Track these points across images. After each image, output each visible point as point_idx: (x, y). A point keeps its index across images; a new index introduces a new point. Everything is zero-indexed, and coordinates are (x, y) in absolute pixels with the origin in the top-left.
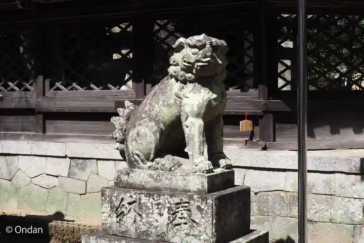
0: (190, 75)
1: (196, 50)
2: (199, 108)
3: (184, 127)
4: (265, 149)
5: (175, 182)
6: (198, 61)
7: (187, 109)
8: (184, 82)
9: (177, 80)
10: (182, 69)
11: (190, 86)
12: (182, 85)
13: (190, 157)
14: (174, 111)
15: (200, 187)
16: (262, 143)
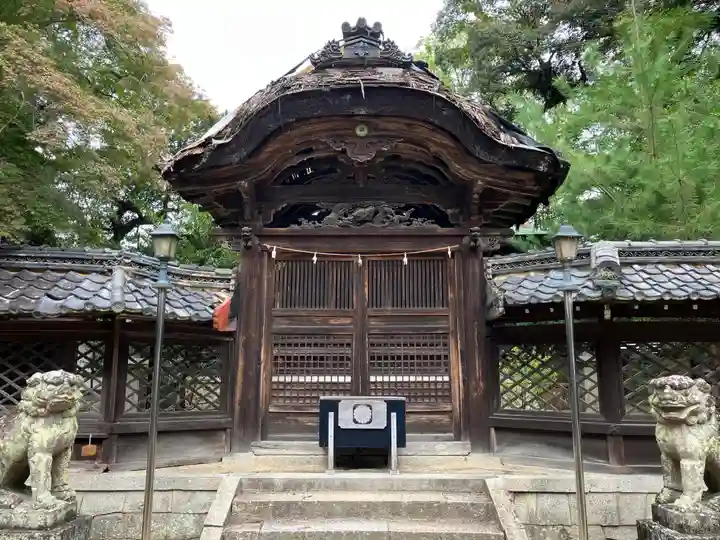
0: (43, 410)
1: (52, 386)
2: (49, 443)
3: (30, 462)
4: (106, 471)
5: (14, 520)
6: (54, 397)
7: (36, 445)
8: (36, 416)
9: (27, 414)
10: (35, 405)
11: (42, 421)
12: (31, 420)
13: (34, 494)
14: (21, 446)
15: (43, 524)
16: (105, 466)
